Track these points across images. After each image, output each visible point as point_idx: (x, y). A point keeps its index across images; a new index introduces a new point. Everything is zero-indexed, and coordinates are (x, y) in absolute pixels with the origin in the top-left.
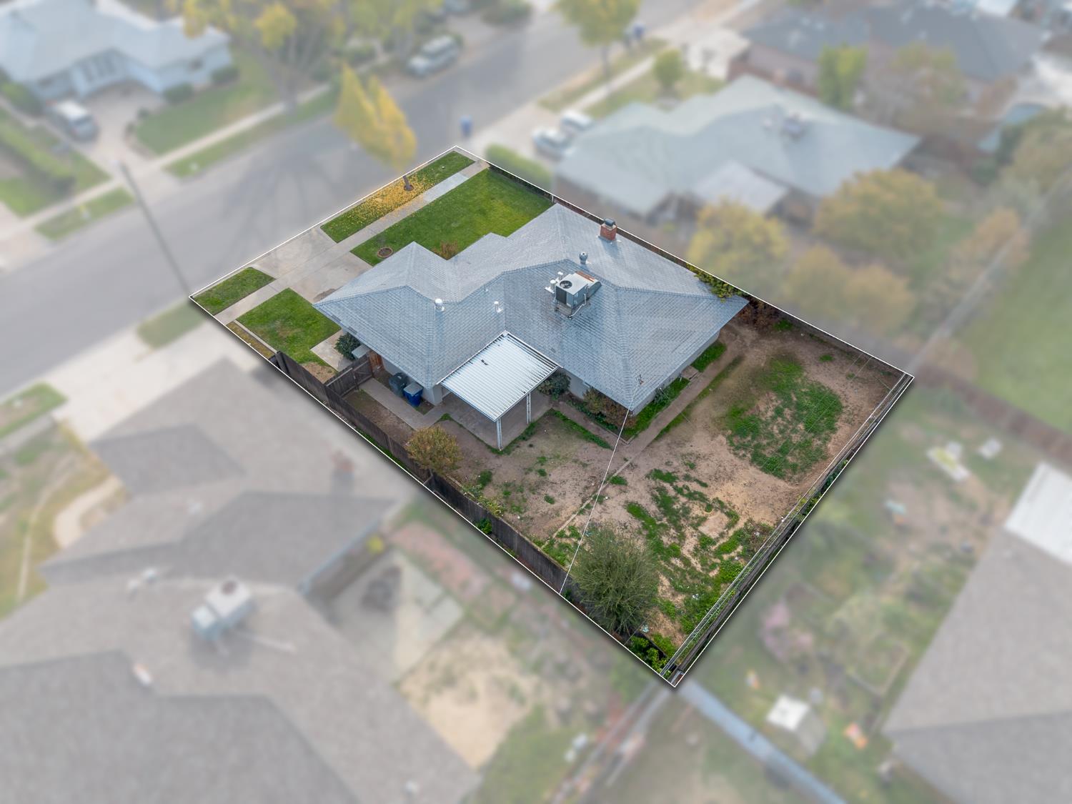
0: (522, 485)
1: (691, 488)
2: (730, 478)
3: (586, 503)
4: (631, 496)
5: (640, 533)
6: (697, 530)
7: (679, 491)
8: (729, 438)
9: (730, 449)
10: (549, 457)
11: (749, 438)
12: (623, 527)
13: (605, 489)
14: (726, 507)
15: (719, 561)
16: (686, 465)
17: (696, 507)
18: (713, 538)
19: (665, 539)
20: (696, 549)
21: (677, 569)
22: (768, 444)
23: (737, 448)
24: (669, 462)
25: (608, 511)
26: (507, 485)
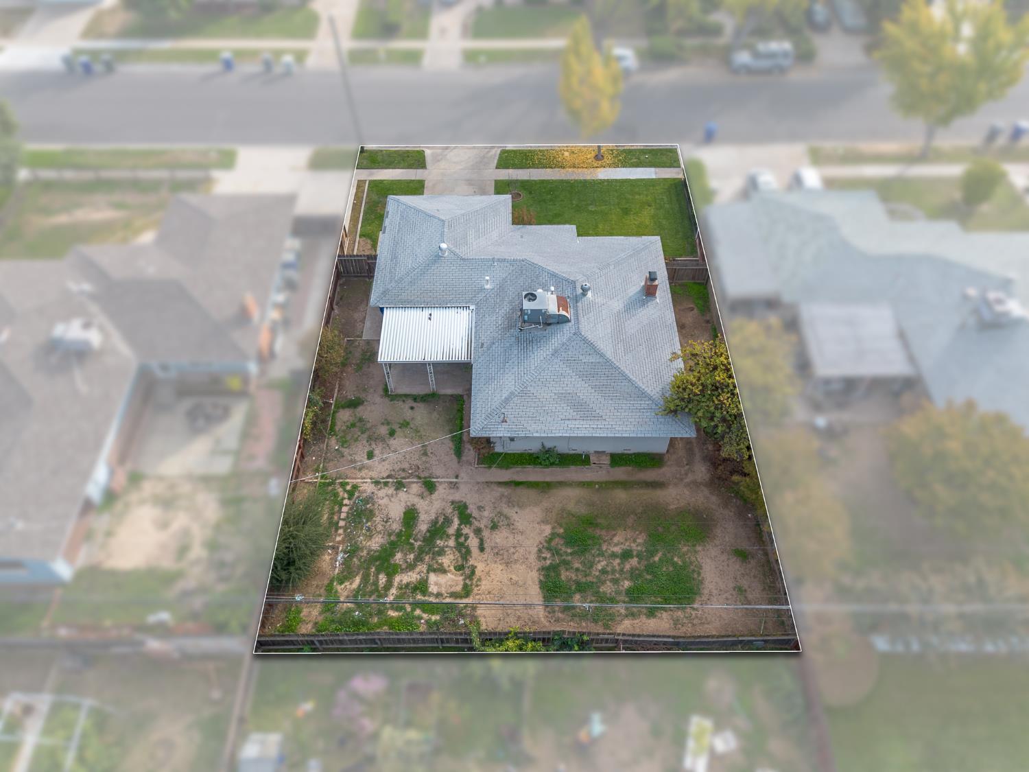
0: (368, 429)
1: (469, 541)
2: (507, 564)
3: (388, 480)
4: (422, 505)
5: (390, 535)
6: (428, 573)
7: (458, 534)
8: (554, 535)
9: (541, 543)
10: (412, 427)
11: (569, 551)
12: (385, 520)
13: (414, 482)
14: (471, 580)
15: (409, 609)
16: (492, 521)
17: (452, 557)
18: (430, 590)
19: (399, 556)
20: (407, 585)
21: (376, 583)
22: (577, 570)
23: (549, 549)
24: (483, 507)
25: (392, 499)
26: (361, 420)
